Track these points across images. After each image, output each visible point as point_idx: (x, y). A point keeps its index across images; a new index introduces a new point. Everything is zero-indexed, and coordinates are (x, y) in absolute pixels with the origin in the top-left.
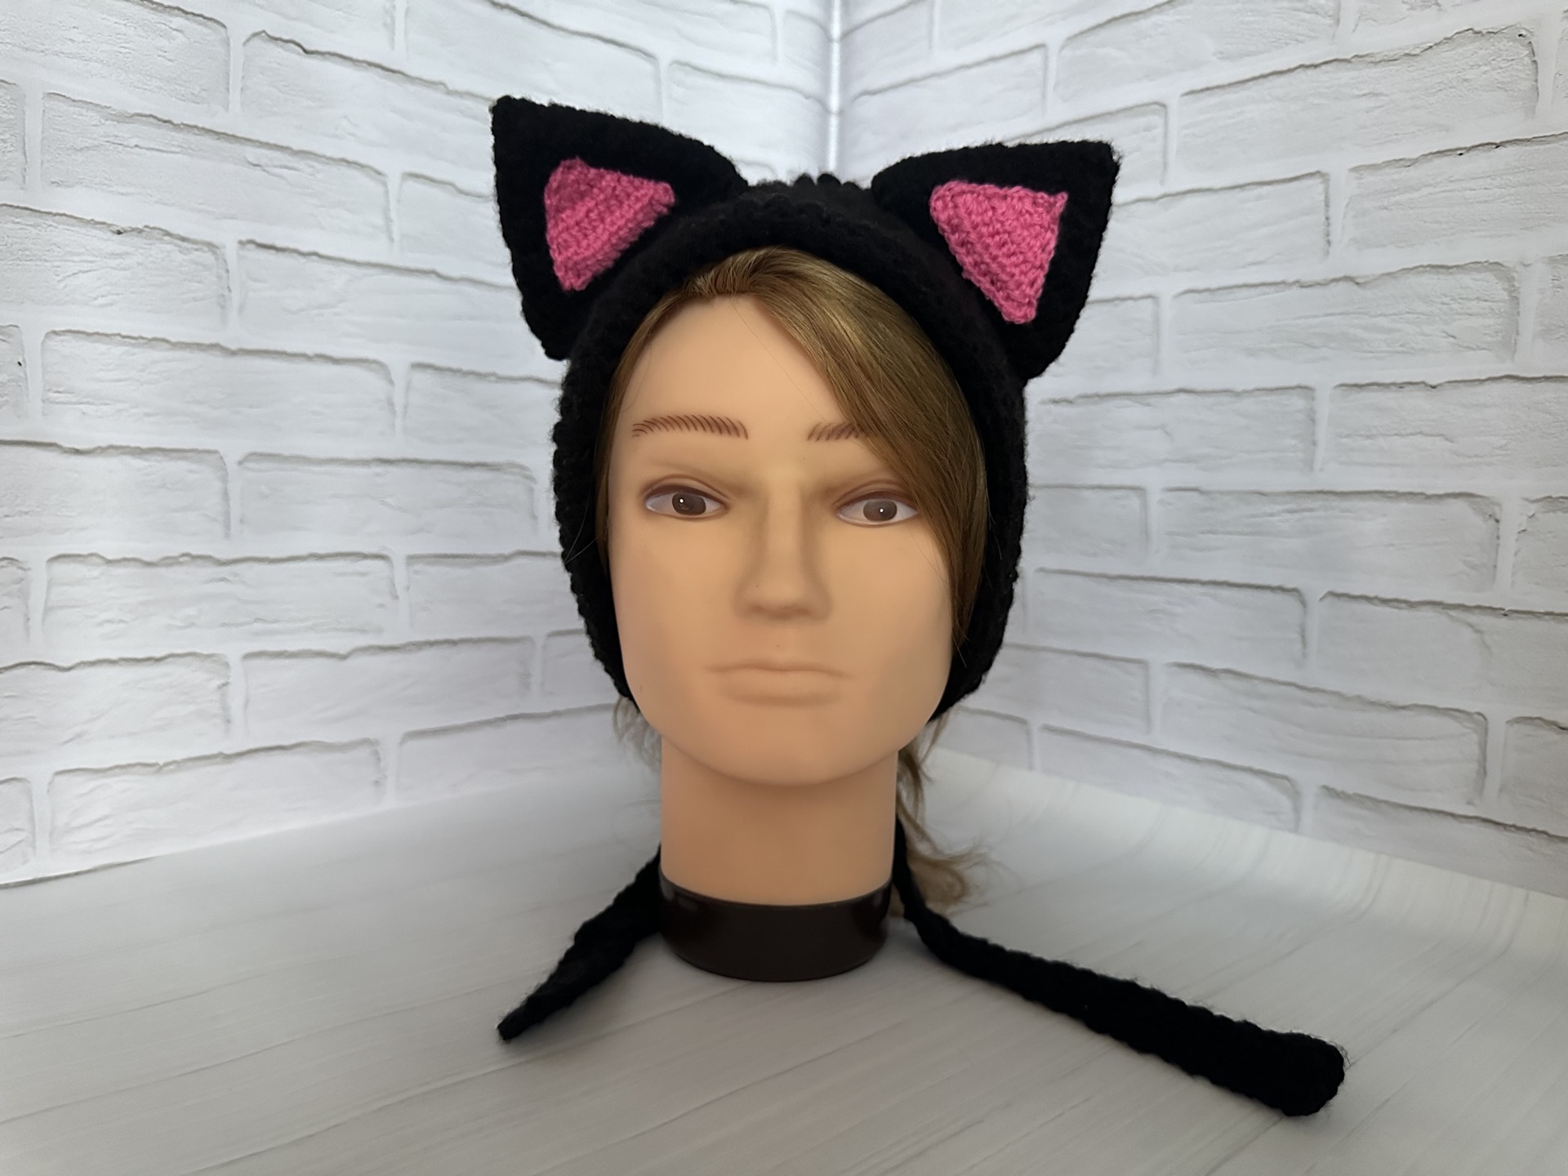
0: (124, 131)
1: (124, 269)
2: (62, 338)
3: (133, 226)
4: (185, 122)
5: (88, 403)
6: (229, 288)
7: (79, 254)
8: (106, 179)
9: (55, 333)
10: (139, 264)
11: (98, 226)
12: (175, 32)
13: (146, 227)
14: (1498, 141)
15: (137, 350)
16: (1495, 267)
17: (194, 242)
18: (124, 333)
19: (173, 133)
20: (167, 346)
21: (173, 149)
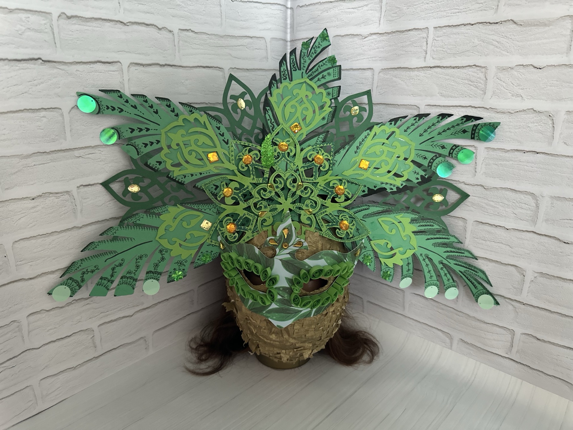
0: (29, 161)
1: (37, 212)
2: (19, 242)
3: (38, 195)
4: (51, 150)
5: (32, 261)
6: (75, 205)
7: (20, 212)
8: (25, 181)
9: (16, 242)
10: (42, 208)
11: (25, 199)
12: (43, 118)
13: (43, 194)
14: (538, 152)
15: (46, 238)
16: (532, 194)
17: (61, 193)
18: (41, 234)
19: (47, 156)
20: (57, 233)
21: (48, 162)
